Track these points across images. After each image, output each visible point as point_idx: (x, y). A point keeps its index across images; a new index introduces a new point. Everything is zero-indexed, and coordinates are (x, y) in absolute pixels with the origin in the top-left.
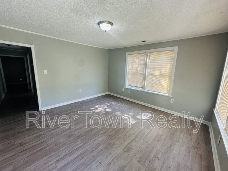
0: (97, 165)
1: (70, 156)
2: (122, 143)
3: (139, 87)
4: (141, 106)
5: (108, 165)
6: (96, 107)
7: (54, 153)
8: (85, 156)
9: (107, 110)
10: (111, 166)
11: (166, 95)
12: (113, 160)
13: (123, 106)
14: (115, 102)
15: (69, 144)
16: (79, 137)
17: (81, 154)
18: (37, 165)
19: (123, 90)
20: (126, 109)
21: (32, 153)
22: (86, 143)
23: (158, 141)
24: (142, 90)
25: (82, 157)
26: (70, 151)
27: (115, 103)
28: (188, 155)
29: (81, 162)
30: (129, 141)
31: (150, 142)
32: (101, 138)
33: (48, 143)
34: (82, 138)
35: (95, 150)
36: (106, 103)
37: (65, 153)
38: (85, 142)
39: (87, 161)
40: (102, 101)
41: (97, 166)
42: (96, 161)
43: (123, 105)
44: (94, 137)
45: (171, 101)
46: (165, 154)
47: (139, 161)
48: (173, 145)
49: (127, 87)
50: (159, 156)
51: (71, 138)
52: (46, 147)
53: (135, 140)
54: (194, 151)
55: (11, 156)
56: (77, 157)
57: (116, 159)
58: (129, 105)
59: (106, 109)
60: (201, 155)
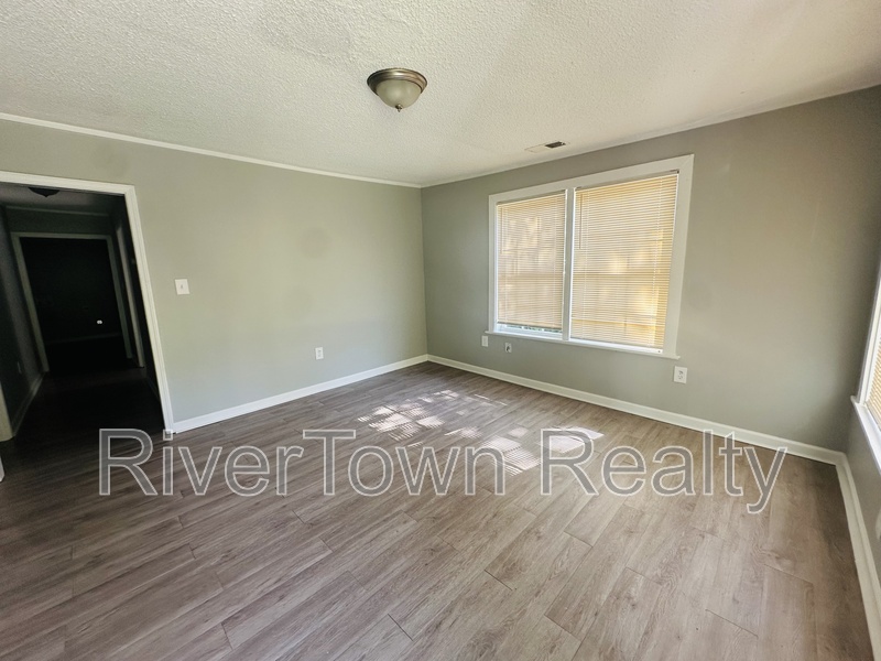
0: (384, 632)
1: (282, 598)
2: (482, 547)
3: (547, 329)
4: (556, 401)
5: (427, 631)
6: (382, 411)
7: (221, 590)
8: (338, 597)
9: (421, 422)
10: (440, 637)
11: (655, 351)
12: (450, 610)
13: (485, 404)
14: (454, 391)
15: (277, 554)
16: (314, 526)
17: (324, 593)
18: (154, 638)
19: (485, 342)
20: (497, 416)
21: (135, 590)
22: (343, 548)
23: (630, 532)
24: (556, 337)
25: (326, 602)
26: (280, 580)
27: (455, 395)
28: (756, 585)
29: (324, 621)
30: (512, 539)
31: (595, 538)
32: (401, 529)
33: (196, 552)
34: (329, 530)
35: (380, 573)
36: (420, 394)
37: (260, 589)
38: (340, 545)
39: (346, 616)
40: (405, 387)
41: (387, 637)
42: (382, 616)
43: (487, 401)
44: (371, 525)
45: (677, 374)
46: (660, 583)
47: (553, 615)
48: (690, 549)
49: (498, 329)
50: (633, 594)
51: (284, 532)
52: (191, 567)
53: (538, 532)
54: (778, 567)
55: (58, 603)
56: (309, 603)
57: (459, 607)
58: (511, 399)
59: (419, 418)
60: (811, 585)
